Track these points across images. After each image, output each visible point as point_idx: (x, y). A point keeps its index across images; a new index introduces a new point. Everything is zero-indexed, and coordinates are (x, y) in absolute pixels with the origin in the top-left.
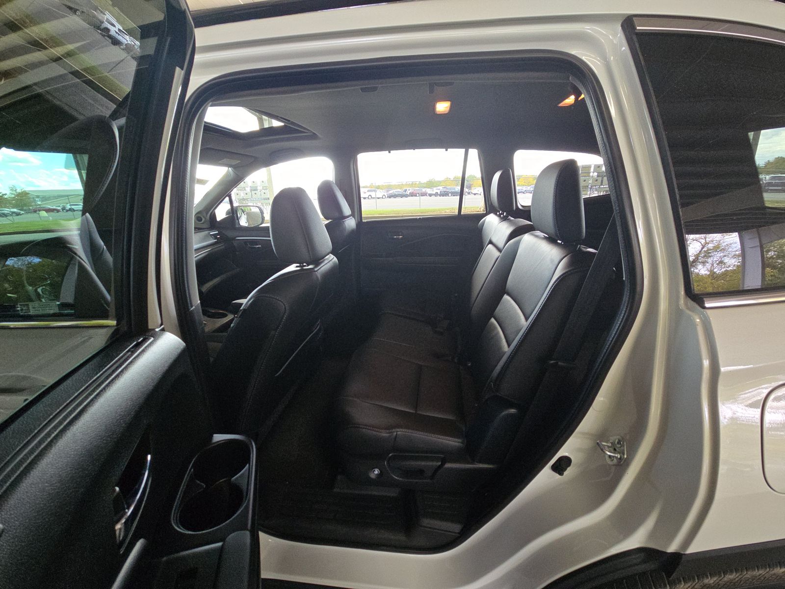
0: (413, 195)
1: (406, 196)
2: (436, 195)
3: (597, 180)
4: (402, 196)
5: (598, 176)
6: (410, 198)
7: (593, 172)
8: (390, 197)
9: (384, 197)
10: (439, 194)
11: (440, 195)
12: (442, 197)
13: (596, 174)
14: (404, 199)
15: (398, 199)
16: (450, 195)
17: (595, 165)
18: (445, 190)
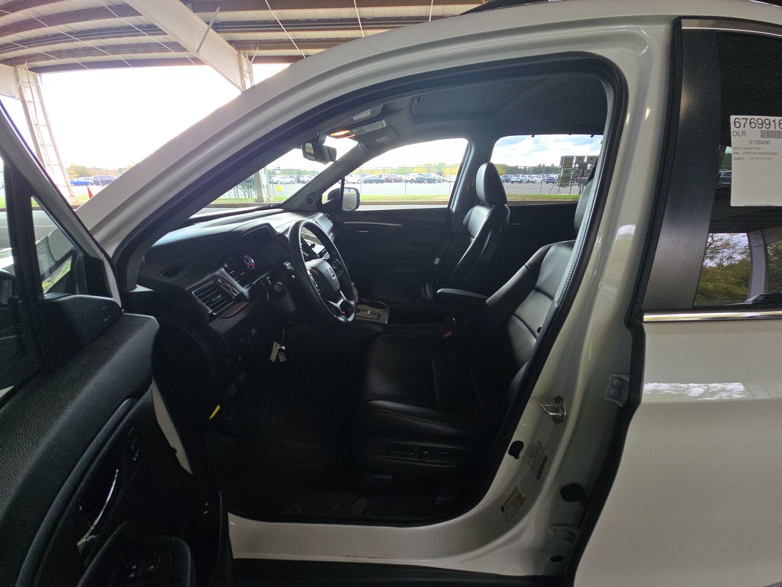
0: (388, 181)
1: (382, 182)
2: (412, 181)
3: (578, 172)
4: (378, 182)
5: (579, 168)
6: (385, 184)
7: (575, 164)
8: (366, 182)
9: (360, 182)
10: (415, 180)
11: (416, 182)
12: (417, 184)
13: (577, 165)
14: (380, 185)
15: (374, 185)
16: (426, 182)
17: (577, 157)
18: (420, 176)
